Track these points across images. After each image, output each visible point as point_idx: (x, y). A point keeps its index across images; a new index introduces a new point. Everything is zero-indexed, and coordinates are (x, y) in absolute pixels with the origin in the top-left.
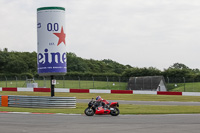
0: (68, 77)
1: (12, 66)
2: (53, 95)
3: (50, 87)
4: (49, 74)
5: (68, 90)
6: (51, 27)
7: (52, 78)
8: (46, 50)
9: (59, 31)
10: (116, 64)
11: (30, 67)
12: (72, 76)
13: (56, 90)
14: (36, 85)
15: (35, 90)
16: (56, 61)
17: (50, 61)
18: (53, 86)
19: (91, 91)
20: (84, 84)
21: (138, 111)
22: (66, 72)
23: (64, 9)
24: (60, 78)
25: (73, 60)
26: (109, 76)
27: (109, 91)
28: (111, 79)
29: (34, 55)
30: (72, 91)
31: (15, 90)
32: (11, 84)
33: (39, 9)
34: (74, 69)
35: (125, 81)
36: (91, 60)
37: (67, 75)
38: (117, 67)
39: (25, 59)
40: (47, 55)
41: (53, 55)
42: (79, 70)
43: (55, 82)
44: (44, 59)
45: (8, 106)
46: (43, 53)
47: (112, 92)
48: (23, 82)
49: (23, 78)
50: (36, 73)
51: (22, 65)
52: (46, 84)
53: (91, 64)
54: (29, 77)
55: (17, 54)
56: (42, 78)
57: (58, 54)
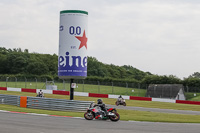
0: (88, 81)
1: (32, 67)
2: (72, 98)
3: (69, 90)
4: (69, 77)
5: (87, 94)
6: (74, 30)
7: (72, 81)
8: (67, 53)
9: (81, 35)
10: (136, 71)
11: (51, 70)
12: (92, 80)
13: (75, 93)
14: (55, 88)
15: (54, 92)
16: (77, 64)
17: (71, 64)
18: (72, 90)
19: (110, 96)
20: (103, 89)
21: (156, 118)
22: (86, 76)
23: (86, 13)
24: (79, 81)
25: (93, 64)
26: (129, 82)
27: (128, 97)
28: (131, 85)
29: (54, 57)
30: (91, 95)
31: (34, 91)
32: (30, 85)
33: (61, 12)
34: (94, 73)
35: (144, 88)
36: (112, 66)
37: (87, 79)
38: (137, 74)
39: (45, 61)
40: (68, 58)
41: (74, 58)
42: (99, 74)
43: (74, 86)
44: (65, 62)
45: (27, 107)
46: (64, 56)
47: (131, 98)
48: (43, 84)
49: (42, 80)
50: (56, 76)
51: (42, 67)
52: (66, 87)
53: (112, 69)
54: (49, 79)
55: (37, 55)
56: (61, 81)
57: (79, 58)
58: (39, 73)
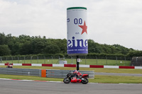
0: (89, 57)
1: (49, 49)
2: (78, 69)
3: (76, 64)
4: (75, 54)
5: (89, 66)
6: (77, 21)
7: (77, 57)
8: (73, 38)
9: (83, 25)
10: (123, 48)
11: (62, 50)
12: (92, 56)
13: (80, 66)
14: (66, 62)
15: (65, 66)
16: (81, 45)
17: (76, 45)
18: (78, 63)
19: (105, 67)
20: (100, 62)
21: (138, 81)
22: (87, 53)
23: (86, 9)
24: (83, 57)
25: (92, 45)
26: (118, 56)
27: (118, 67)
28: (119, 58)
29: (64, 41)
30: (91, 66)
31: (51, 65)
32: (48, 61)
33: (68, 9)
34: (93, 51)
35: (129, 60)
36: (105, 45)
37: (88, 55)
38: (123, 50)
39: (58, 44)
40: (74, 41)
41: (78, 41)
42: (96, 52)
43: (79, 60)
44: (72, 44)
45: (46, 77)
46: (71, 39)
47: (120, 67)
48: (57, 60)
49: (56, 58)
50: (66, 54)
51: (56, 48)
52: (73, 62)
53: (105, 47)
54: (61, 57)
55: (52, 40)
56: (70, 58)
57: (82, 40)
58: (54, 53)
